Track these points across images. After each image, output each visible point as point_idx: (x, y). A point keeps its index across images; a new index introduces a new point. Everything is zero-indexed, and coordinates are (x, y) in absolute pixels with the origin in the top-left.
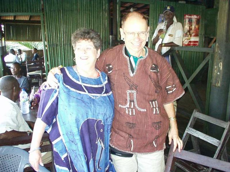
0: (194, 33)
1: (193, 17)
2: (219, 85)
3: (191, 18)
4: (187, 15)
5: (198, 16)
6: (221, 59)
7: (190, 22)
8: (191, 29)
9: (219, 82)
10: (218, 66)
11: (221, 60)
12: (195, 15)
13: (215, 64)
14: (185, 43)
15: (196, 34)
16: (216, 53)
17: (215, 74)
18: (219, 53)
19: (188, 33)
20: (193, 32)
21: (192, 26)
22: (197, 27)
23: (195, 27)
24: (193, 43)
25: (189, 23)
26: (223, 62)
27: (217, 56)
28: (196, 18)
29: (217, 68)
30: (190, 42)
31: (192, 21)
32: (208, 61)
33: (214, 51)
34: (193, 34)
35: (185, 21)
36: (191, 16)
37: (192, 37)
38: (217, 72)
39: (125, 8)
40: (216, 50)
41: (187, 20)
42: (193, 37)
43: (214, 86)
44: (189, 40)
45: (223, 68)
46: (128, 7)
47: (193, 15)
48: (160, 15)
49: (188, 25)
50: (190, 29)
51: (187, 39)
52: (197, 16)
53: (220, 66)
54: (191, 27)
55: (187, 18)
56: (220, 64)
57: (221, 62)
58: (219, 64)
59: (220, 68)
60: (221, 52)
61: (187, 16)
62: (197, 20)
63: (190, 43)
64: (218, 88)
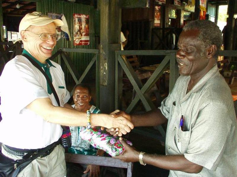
0: (85, 32)
1: (82, 17)
2: (106, 84)
3: (80, 18)
4: (77, 14)
5: (88, 16)
6: (106, 59)
7: (80, 21)
8: (82, 29)
9: (106, 81)
10: (103, 66)
11: (106, 61)
12: (84, 14)
13: (101, 64)
14: (77, 43)
15: (86, 34)
16: (101, 54)
17: (102, 74)
18: (104, 54)
19: (79, 33)
20: (83, 31)
21: (81, 25)
22: (87, 26)
23: (85, 27)
24: (84, 43)
25: (78, 22)
26: (108, 63)
27: (102, 58)
28: (85, 18)
29: (103, 68)
30: (81, 41)
31: (82, 21)
32: (95, 62)
33: (99, 52)
34: (84, 34)
35: (75, 21)
36: (80, 15)
37: (82, 36)
38: (103, 72)
39: (10, 4)
40: (101, 52)
41: (77, 20)
42: (84, 37)
43: (101, 85)
44: (80, 40)
45: (108, 68)
46: (13, 3)
47: (82, 15)
48: (48, 14)
49: (78, 24)
50: (80, 29)
51: (78, 39)
52: (86, 15)
53: (105, 66)
54: (81, 27)
55: (76, 17)
56: (106, 64)
57: (106, 62)
58: (104, 65)
59: (106, 68)
60: (105, 53)
61: (76, 16)
62: (86, 19)
63: (81, 43)
64: (106, 87)
